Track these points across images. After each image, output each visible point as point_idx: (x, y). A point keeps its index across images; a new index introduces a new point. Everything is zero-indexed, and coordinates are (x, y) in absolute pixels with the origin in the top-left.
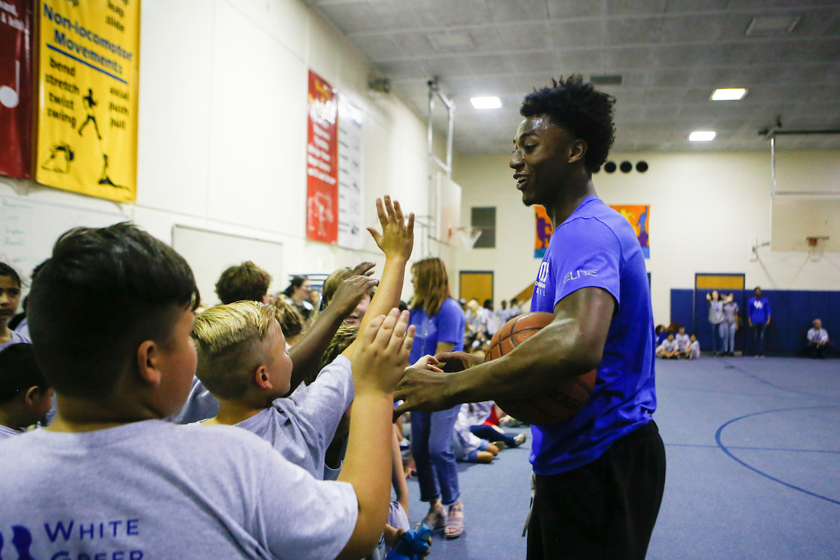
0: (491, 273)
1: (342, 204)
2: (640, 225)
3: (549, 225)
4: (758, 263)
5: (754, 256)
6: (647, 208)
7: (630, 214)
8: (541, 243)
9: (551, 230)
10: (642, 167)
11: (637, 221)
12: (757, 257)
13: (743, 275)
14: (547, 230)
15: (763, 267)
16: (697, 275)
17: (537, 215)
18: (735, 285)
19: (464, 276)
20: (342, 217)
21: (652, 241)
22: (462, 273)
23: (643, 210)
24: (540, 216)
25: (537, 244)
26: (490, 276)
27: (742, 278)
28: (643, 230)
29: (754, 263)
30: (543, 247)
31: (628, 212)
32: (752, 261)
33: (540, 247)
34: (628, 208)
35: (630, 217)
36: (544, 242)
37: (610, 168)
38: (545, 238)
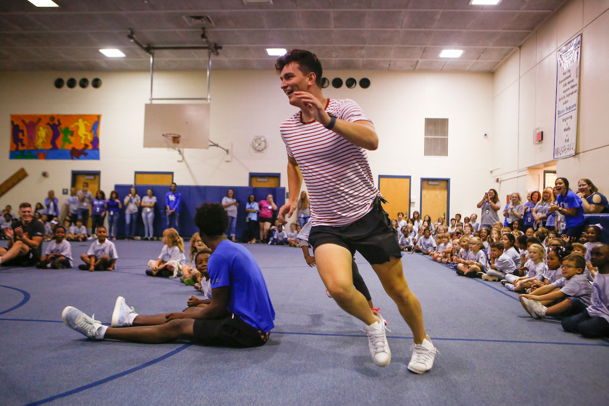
2: (93, 132)
3: (22, 131)
5: (181, 158)
6: (99, 117)
7: (86, 122)
8: (15, 146)
9: (23, 135)
10: (96, 84)
11: (90, 129)
12: (183, 158)
13: (172, 173)
15: (188, 166)
16: (136, 173)
17: (12, 122)
18: (165, 182)
21: (102, 145)
23: (96, 119)
24: (15, 123)
25: (11, 146)
27: (171, 176)
28: (95, 136)
29: (181, 163)
30: (17, 149)
31: (84, 121)
32: (179, 161)
33: (14, 149)
34: (84, 117)
35: (86, 125)
36: (18, 145)
37: (71, 84)
38: (19, 142)
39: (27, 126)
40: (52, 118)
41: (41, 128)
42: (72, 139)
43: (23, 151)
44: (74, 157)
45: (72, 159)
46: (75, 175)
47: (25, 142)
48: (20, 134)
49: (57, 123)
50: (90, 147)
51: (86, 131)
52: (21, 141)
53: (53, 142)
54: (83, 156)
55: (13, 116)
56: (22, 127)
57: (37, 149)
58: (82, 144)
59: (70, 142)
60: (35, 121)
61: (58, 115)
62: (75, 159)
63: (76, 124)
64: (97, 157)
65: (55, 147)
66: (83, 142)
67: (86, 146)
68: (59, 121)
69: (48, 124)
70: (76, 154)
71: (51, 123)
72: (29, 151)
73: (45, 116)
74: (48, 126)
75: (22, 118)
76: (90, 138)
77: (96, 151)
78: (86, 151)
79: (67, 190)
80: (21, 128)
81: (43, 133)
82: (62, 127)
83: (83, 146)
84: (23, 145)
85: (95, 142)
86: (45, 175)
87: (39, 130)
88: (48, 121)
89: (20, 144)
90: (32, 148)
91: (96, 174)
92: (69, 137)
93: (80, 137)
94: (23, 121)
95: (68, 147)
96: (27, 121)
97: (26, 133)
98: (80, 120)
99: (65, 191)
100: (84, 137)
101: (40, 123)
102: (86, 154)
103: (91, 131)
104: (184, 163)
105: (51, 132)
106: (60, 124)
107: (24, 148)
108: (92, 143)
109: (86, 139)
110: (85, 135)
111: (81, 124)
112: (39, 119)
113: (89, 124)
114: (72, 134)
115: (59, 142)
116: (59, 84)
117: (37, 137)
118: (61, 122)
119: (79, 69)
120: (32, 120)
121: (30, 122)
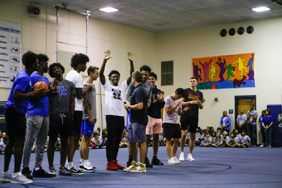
2: (249, 66)
3: (200, 70)
6: (253, 55)
7: (244, 60)
9: (201, 73)
10: (250, 30)
11: (247, 64)
17: (193, 64)
23: (251, 57)
24: (195, 65)
28: (251, 69)
31: (242, 59)
34: (242, 56)
35: (244, 62)
37: (232, 33)
38: (198, 78)
39: (203, 65)
40: (220, 58)
41: (212, 67)
42: (234, 73)
43: (201, 84)
44: (236, 86)
45: (235, 87)
46: (238, 99)
47: (202, 77)
48: (199, 72)
49: (223, 62)
50: (248, 78)
51: (244, 66)
52: (200, 76)
53: (221, 76)
54: (243, 85)
55: (193, 59)
56: (200, 67)
57: (210, 82)
58: (241, 76)
59: (233, 76)
60: (208, 62)
61: (223, 56)
62: (238, 88)
63: (237, 61)
64: (253, 85)
65: (222, 79)
66: (242, 74)
67: (245, 77)
68: (224, 60)
69: (217, 63)
70: (237, 84)
71: (219, 62)
72: (205, 83)
73: (215, 58)
75: (199, 61)
76: (247, 71)
77: (252, 81)
78: (245, 81)
79: (232, 110)
81: (214, 70)
82: (227, 64)
83: (242, 78)
84: (201, 80)
85: (251, 74)
86: (216, 100)
89: (199, 79)
90: (207, 81)
91: (253, 98)
92: (232, 71)
93: (240, 71)
94: (200, 62)
95: (232, 79)
96: (203, 63)
97: (202, 71)
98: (239, 59)
99: (231, 111)
100: (242, 71)
101: (212, 63)
102: (244, 83)
103: (247, 66)
105: (219, 68)
106: (225, 62)
107: (202, 81)
108: (248, 74)
109: (244, 72)
110: (243, 69)
111: (240, 61)
112: (211, 60)
113: (246, 61)
114: (234, 69)
115: (225, 76)
116: (223, 33)
117: (210, 74)
118: (226, 61)
119: (238, 21)
120: (206, 61)
121: (205, 63)
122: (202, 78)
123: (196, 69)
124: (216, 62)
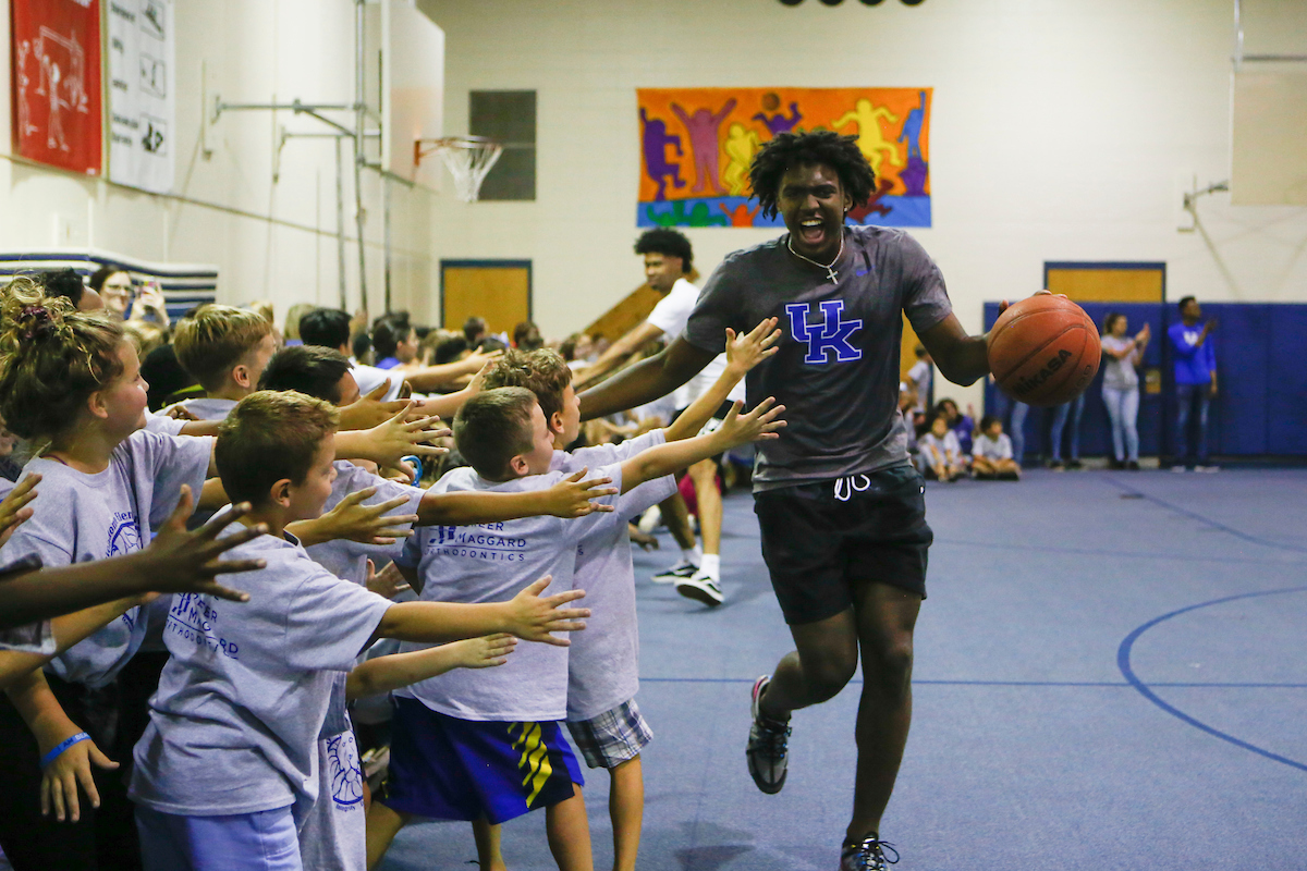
0: (526, 265)
1: (116, 64)
2: (906, 140)
3: (676, 140)
4: (1197, 236)
5: (1186, 219)
6: (924, 95)
7: (883, 111)
8: (654, 187)
9: (680, 153)
11: (898, 132)
12: (1196, 221)
13: (1161, 267)
14: (670, 151)
15: (1210, 246)
16: (1049, 266)
17: (642, 113)
18: (1140, 292)
19: (450, 273)
20: (116, 102)
21: (937, 182)
22: (446, 265)
23: (916, 103)
24: (651, 116)
25: (644, 188)
26: (521, 273)
27: (1157, 274)
28: (914, 153)
29: (1186, 236)
30: (660, 197)
31: (875, 107)
32: (1182, 230)
33: (651, 196)
34: (876, 96)
35: (882, 120)
36: (663, 185)
38: (667, 173)
39: (691, 123)
40: (772, 98)
41: (737, 131)
43: (680, 202)
47: (687, 172)
48: (670, 150)
49: (788, 114)
50: (900, 188)
51: (885, 139)
52: (674, 169)
54: (876, 216)
55: (644, 94)
56: (674, 126)
57: (725, 196)
60: (717, 109)
61: (790, 91)
63: (851, 116)
64: (922, 219)
67: (886, 185)
68: (793, 107)
69: (760, 116)
71: (770, 115)
72: (701, 202)
73: (749, 94)
74: (759, 123)
75: (673, 100)
76: (897, 161)
77: (918, 201)
78: (886, 201)
80: (670, 131)
81: (742, 145)
82: (807, 123)
84: (679, 184)
85: (916, 173)
87: (729, 136)
88: (759, 107)
89: (668, 179)
90: (709, 191)
94: (676, 108)
96: (690, 109)
97: (686, 145)
98: (864, 106)
100: (877, 158)
101: (733, 116)
103: (900, 140)
104: (1197, 233)
106: (797, 117)
107: (684, 192)
108: (904, 175)
109: (885, 162)
110: (881, 151)
111: (867, 115)
112: (731, 101)
113: (892, 119)
117: (723, 160)
118: (801, 110)
120: (705, 105)
121: (701, 111)
122: (683, 175)
123: (654, 138)
124: (755, 112)
